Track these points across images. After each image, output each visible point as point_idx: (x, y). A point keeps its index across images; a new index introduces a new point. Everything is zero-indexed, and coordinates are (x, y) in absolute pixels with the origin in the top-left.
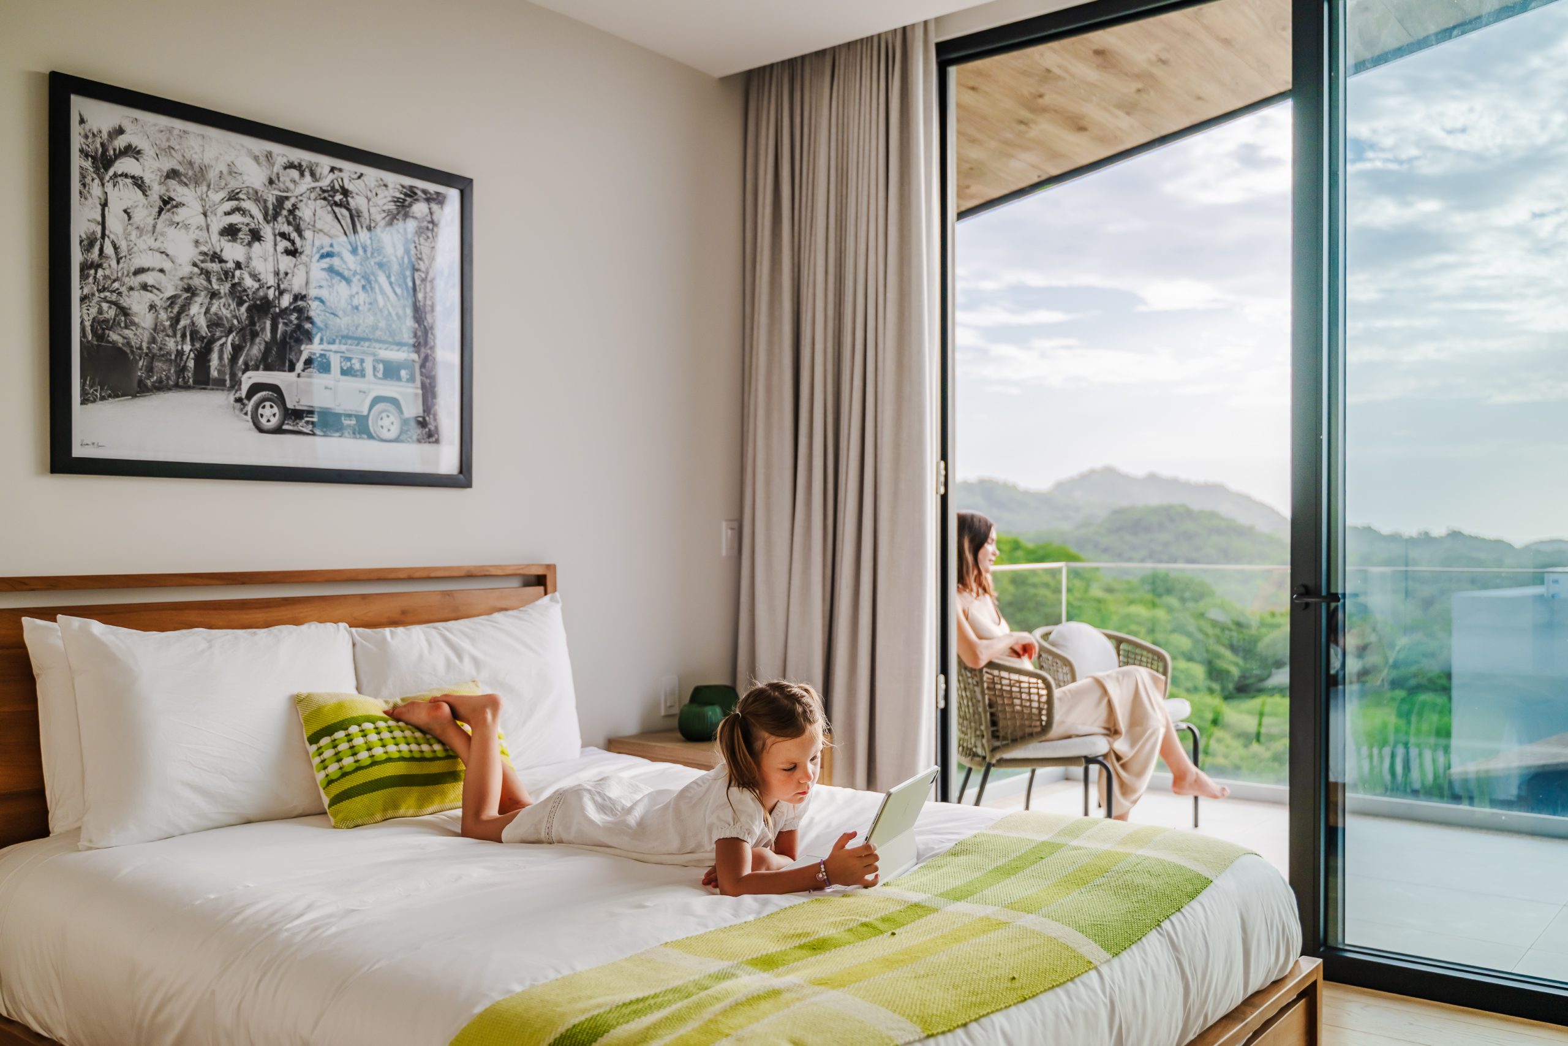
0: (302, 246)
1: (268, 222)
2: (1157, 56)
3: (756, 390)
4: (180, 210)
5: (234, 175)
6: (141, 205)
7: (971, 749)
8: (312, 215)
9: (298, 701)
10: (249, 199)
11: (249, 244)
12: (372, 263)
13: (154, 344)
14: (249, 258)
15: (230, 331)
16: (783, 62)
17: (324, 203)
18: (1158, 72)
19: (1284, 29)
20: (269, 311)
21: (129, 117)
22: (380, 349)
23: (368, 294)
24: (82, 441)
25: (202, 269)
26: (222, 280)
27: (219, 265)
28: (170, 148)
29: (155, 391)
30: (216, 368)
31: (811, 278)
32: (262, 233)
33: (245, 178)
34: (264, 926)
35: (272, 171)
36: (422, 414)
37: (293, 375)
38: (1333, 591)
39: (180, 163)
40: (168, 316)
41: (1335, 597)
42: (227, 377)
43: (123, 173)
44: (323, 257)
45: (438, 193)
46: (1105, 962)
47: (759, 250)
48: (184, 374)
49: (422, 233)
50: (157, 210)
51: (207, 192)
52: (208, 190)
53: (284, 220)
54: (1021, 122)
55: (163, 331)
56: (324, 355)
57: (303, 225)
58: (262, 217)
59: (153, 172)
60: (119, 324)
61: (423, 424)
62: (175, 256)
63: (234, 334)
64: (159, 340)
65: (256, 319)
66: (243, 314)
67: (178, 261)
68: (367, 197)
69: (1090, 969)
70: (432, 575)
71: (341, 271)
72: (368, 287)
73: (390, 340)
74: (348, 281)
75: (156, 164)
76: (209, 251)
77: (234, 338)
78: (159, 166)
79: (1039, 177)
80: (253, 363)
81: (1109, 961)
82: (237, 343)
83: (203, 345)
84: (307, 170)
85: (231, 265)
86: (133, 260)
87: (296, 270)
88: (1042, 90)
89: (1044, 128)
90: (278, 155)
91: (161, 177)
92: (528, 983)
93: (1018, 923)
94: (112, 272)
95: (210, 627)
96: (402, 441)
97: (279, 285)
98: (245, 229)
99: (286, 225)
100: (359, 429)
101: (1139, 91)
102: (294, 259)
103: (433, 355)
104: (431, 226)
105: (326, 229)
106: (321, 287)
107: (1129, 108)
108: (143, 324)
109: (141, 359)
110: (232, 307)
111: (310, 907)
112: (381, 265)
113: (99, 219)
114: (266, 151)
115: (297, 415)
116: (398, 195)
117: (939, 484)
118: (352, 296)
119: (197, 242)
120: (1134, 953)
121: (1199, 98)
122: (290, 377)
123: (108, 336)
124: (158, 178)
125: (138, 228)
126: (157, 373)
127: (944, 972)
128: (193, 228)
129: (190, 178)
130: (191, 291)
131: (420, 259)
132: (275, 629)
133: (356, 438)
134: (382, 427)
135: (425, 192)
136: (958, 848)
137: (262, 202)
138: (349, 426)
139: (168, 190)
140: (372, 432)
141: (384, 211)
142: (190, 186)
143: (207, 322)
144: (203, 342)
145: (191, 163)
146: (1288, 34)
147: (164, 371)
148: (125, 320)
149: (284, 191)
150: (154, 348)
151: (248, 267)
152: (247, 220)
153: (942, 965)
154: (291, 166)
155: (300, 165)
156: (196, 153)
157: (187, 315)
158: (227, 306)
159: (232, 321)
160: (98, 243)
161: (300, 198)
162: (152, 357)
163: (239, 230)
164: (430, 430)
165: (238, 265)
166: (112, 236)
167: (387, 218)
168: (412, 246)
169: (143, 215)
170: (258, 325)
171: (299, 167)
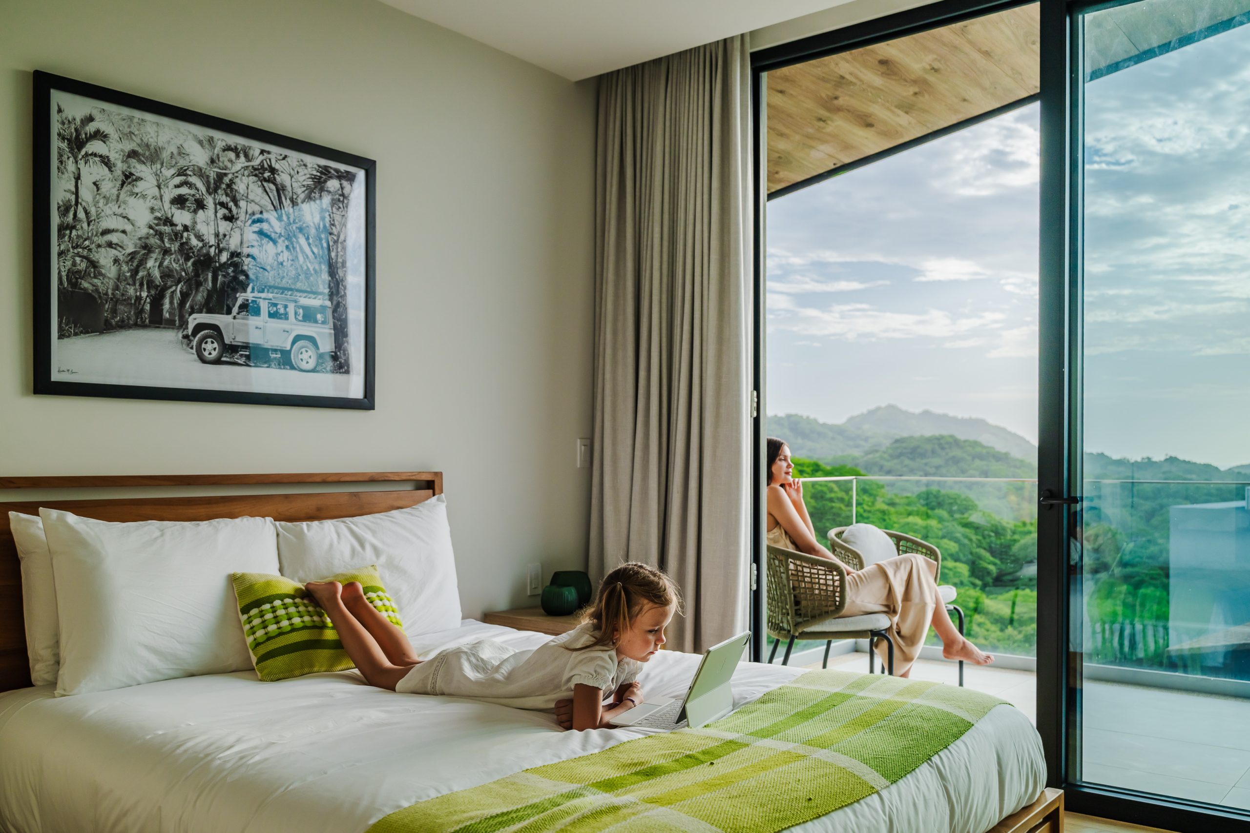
0: (237, 213)
1: (210, 194)
2: (930, 65)
3: (605, 334)
4: (139, 183)
5: (182, 155)
6: (108, 179)
7: (778, 624)
8: (246, 188)
9: (234, 580)
10: (195, 175)
11: (195, 212)
12: (294, 228)
13: (118, 290)
14: (195, 223)
15: (179, 282)
16: (627, 69)
17: (255, 179)
18: (931, 78)
19: (1034, 43)
20: (211, 265)
21: (98, 108)
22: (300, 297)
23: (291, 252)
24: (59, 368)
25: (156, 231)
26: (173, 240)
27: (170, 228)
28: (131, 133)
29: (118, 328)
30: (168, 311)
31: (649, 243)
32: (205, 203)
33: (192, 158)
34: (201, 755)
35: (214, 153)
36: (334, 350)
37: (230, 317)
38: (1073, 495)
39: (139, 145)
40: (129, 269)
41: (1075, 500)
42: (177, 318)
43: (93, 153)
44: (254, 222)
45: (347, 172)
46: (885, 788)
47: (607, 220)
48: (141, 315)
49: (335, 204)
50: (120, 183)
51: (160, 169)
52: (162, 168)
53: (223, 192)
54: (820, 119)
55: (125, 280)
56: (256, 301)
57: (238, 196)
58: (205, 190)
59: (117, 152)
60: (89, 275)
61: (335, 358)
62: (134, 220)
63: (182, 283)
64: (122, 288)
65: (200, 271)
66: (189, 267)
67: (137, 224)
68: (290, 175)
69: (873, 793)
70: (342, 479)
71: (269, 234)
72: (291, 247)
73: (309, 290)
74: (275, 242)
75: (120, 146)
76: (162, 216)
77: (182, 286)
78: (122, 147)
79: (835, 164)
80: (197, 307)
81: (888, 787)
82: (185, 291)
83: (157, 292)
84: (241, 152)
85: (180, 228)
86: (101, 223)
87: (232, 232)
88: (838, 93)
89: (839, 124)
90: (218, 140)
91: (123, 156)
92: (413, 800)
93: (814, 756)
94: (84, 233)
95: (161, 519)
96: (318, 372)
97: (218, 245)
98: (192, 199)
99: (224, 196)
100: (283, 361)
101: (916, 94)
102: (231, 224)
103: (344, 302)
104: (341, 199)
105: (257, 199)
106: (252, 246)
107: (907, 108)
108: (109, 275)
109: (107, 303)
110: (181, 262)
111: (238, 741)
112: (301, 229)
113: (73, 189)
114: (209, 136)
115: (232, 349)
116: (315, 173)
117: (753, 409)
118: (278, 254)
119: (152, 210)
120: (908, 781)
121: (965, 100)
122: (228, 318)
123: (81, 284)
124: (121, 157)
125: (104, 197)
126: (120, 314)
127: (753, 793)
128: (149, 198)
129: (147, 157)
130: (147, 248)
131: (333, 225)
132: (215, 522)
133: (281, 369)
134: (302, 360)
135: (337, 171)
136: (767, 697)
137: (205, 178)
138: (275, 358)
139: (129, 167)
140: (294, 363)
141: (304, 186)
142: (147, 164)
143: (161, 274)
144: (157, 290)
145: (148, 146)
146: (1037, 48)
147: (126, 312)
148: (94, 271)
149: (223, 169)
150: (117, 294)
151: (194, 230)
152: (192, 192)
153: (751, 788)
154: (228, 148)
155: (236, 148)
156: (152, 137)
157: (144, 268)
158: (176, 261)
159: (181, 273)
160: (73, 209)
161: (236, 174)
162: (116, 301)
163: (187, 200)
164: (340, 363)
165: (186, 228)
166: (84, 204)
167: (306, 192)
168: (327, 215)
169: (109, 187)
170: (201, 276)
171: (235, 150)
